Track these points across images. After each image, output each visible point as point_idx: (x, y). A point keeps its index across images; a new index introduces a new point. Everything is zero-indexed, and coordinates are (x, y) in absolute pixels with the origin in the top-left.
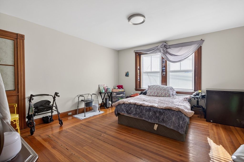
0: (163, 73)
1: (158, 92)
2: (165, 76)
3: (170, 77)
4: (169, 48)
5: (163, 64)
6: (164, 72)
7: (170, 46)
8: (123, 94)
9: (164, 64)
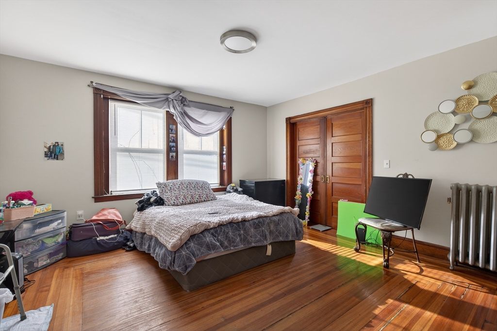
0: (171, 154)
1: (191, 194)
2: (175, 160)
3: (184, 161)
4: (188, 106)
5: (170, 135)
6: (174, 152)
7: (190, 103)
8: (60, 221)
9: (173, 135)
